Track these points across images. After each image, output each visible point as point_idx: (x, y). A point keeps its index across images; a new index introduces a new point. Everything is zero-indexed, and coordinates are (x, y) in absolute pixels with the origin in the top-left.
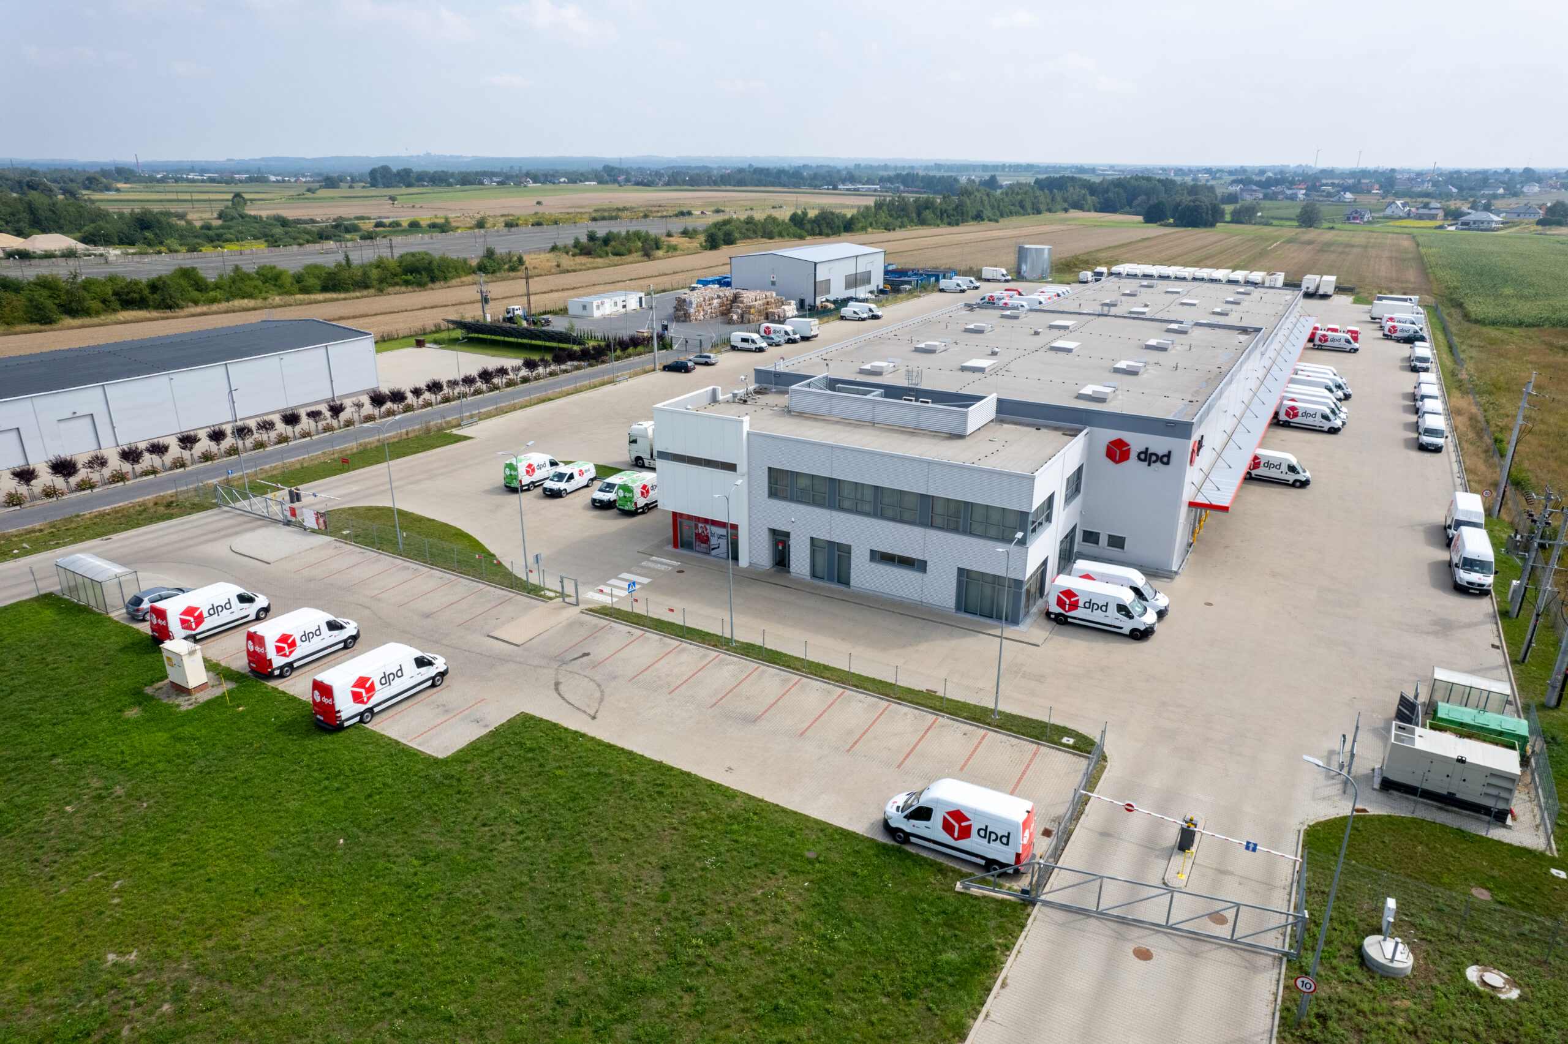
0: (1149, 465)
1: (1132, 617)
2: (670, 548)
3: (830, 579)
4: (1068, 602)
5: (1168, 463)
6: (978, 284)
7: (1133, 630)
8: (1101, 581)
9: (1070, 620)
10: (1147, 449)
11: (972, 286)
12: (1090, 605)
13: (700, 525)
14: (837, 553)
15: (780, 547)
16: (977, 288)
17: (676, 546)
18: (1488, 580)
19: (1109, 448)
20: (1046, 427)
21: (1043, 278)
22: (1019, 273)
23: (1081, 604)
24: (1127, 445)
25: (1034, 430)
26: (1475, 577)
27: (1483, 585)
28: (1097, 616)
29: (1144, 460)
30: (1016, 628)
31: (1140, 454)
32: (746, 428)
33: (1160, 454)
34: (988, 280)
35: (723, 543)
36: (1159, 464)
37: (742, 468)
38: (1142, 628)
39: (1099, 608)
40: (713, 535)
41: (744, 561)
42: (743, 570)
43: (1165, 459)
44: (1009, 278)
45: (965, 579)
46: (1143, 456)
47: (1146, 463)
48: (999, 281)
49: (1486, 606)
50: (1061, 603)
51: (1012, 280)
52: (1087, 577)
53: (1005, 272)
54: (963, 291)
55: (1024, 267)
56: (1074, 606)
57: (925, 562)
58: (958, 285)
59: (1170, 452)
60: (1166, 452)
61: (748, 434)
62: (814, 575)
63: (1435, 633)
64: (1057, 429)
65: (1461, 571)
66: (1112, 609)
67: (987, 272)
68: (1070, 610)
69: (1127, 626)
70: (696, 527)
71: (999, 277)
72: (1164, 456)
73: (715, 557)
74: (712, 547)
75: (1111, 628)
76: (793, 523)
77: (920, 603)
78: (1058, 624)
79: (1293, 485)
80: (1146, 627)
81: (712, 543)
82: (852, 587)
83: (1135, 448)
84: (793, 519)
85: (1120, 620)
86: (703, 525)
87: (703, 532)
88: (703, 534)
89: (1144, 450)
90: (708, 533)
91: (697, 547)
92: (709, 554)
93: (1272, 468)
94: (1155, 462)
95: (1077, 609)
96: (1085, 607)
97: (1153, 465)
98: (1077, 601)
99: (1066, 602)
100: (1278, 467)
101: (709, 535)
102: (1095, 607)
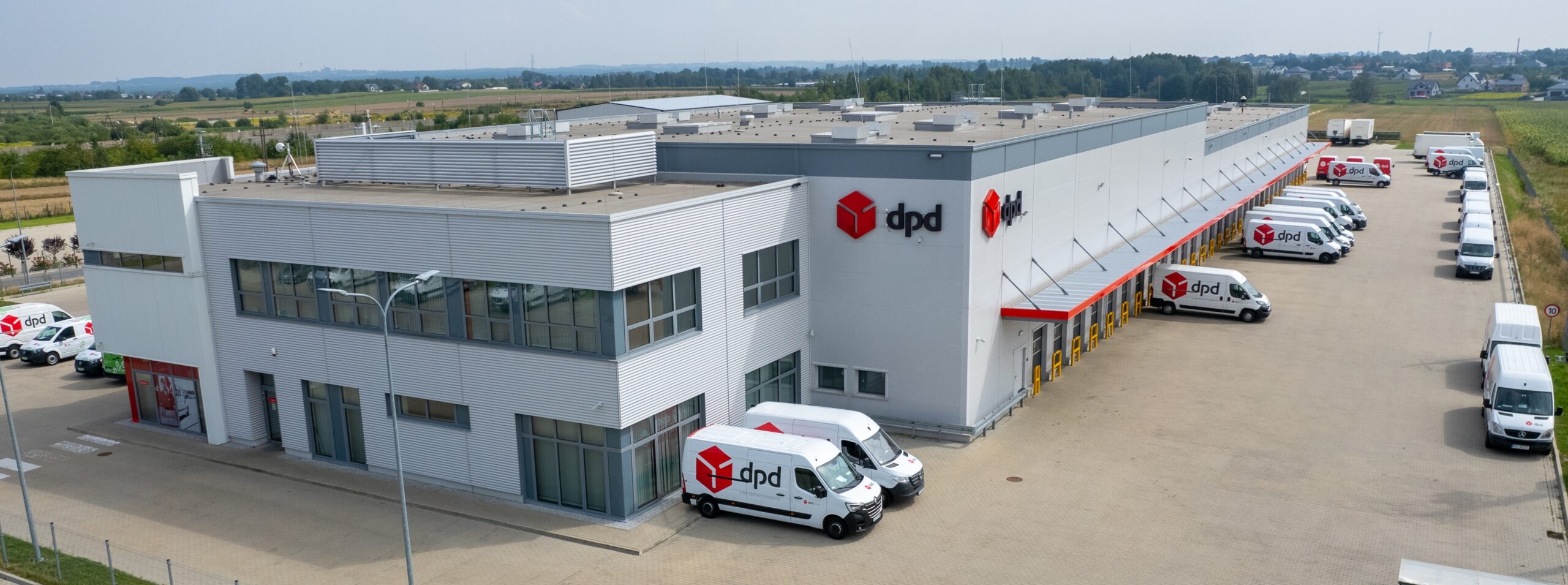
0: (908, 234)
1: (822, 494)
2: (128, 422)
3: (340, 458)
4: (714, 471)
5: (938, 228)
7: (830, 519)
8: (791, 433)
9: (722, 507)
10: (901, 206)
12: (752, 474)
13: (160, 376)
14: (341, 406)
15: (265, 404)
17: (135, 419)
18: (1546, 425)
19: (840, 210)
20: (738, 183)
23: (736, 473)
24: (870, 202)
26: (1520, 421)
27: (1536, 435)
28: (764, 495)
29: (899, 227)
31: (891, 215)
32: (189, 190)
33: (924, 212)
35: (191, 406)
36: (923, 232)
37: (192, 262)
38: (843, 514)
39: (767, 478)
40: (177, 393)
41: (217, 434)
42: (219, 448)
43: (933, 222)
45: (531, 437)
46: (896, 220)
47: (903, 232)
49: (1542, 469)
50: (703, 475)
52: (769, 427)
56: (725, 479)
57: (466, 409)
59: (939, 207)
60: (932, 209)
61: (197, 202)
62: (317, 449)
63: (1439, 516)
65: (1496, 412)
66: (789, 481)
68: (720, 487)
69: (817, 511)
72: (929, 215)
73: (185, 430)
74: (181, 414)
75: (789, 517)
76: (274, 355)
77: (470, 489)
78: (704, 515)
79: (1241, 319)
80: (851, 513)
81: (179, 408)
82: (370, 468)
83: (884, 206)
84: (273, 351)
85: (802, 501)
86: (164, 377)
87: (165, 389)
88: (166, 393)
89: (896, 208)
90: (171, 390)
91: (162, 417)
92: (177, 427)
93: (1206, 292)
94: (916, 228)
95: (731, 484)
96: (743, 480)
97: (914, 233)
98: (729, 468)
99: (711, 471)
100: (1215, 290)
101: (173, 393)
102: (760, 477)
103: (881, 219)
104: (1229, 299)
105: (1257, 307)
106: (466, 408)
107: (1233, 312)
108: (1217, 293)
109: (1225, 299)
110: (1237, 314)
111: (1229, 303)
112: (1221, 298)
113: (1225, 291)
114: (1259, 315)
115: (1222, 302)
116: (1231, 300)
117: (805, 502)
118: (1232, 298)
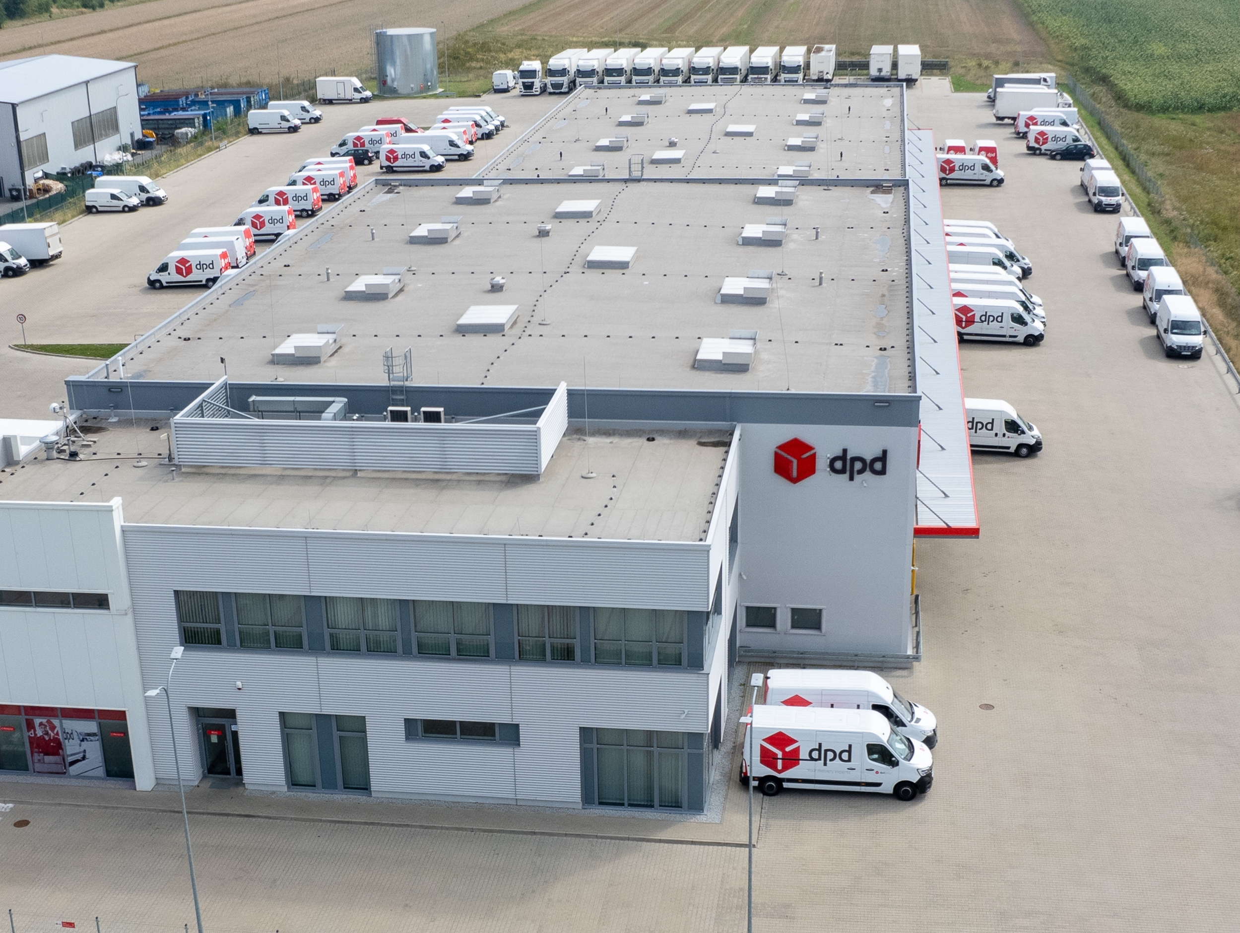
0: (851, 478)
1: (894, 762)
3: (329, 785)
4: (780, 754)
5: (883, 472)
6: (317, 112)
7: (900, 785)
8: (822, 705)
9: (786, 785)
10: (845, 451)
11: (307, 117)
12: (820, 753)
13: (37, 721)
14: (336, 735)
15: (214, 739)
16: (317, 120)
19: (777, 457)
20: (663, 432)
21: (428, 89)
22: (384, 83)
23: (804, 754)
24: (810, 448)
25: (641, 442)
28: (836, 771)
29: (842, 471)
30: (701, 818)
31: (833, 461)
32: (118, 521)
33: (869, 457)
34: (330, 102)
35: (94, 750)
36: (868, 474)
37: (119, 600)
38: (913, 778)
39: (837, 755)
40: (69, 736)
41: (144, 779)
42: (145, 795)
43: (878, 465)
44: (368, 94)
45: (595, 746)
46: (838, 464)
47: (846, 476)
48: (350, 101)
50: (767, 758)
51: (375, 97)
52: (796, 701)
53: (358, 85)
54: (294, 129)
55: (391, 71)
56: (792, 760)
57: (514, 727)
58: (284, 118)
59: (885, 452)
60: (878, 453)
61: (123, 531)
62: (293, 782)
64: (682, 434)
66: (860, 755)
67: (326, 86)
68: (785, 768)
69: (888, 778)
70: (30, 725)
71: (350, 95)
72: (875, 460)
73: (78, 776)
74: (70, 759)
75: (859, 787)
76: (239, 689)
77: (514, 803)
78: (765, 794)
79: (1017, 454)
80: (922, 777)
81: (69, 752)
82: (373, 794)
83: (824, 452)
84: (239, 684)
85: (874, 772)
86: (44, 721)
87: (47, 733)
88: (47, 738)
89: (839, 453)
90: (57, 734)
91: (37, 765)
92: (65, 773)
93: (980, 429)
94: (860, 472)
95: (798, 764)
96: (812, 759)
97: (857, 477)
98: (797, 751)
99: (777, 755)
100: (989, 426)
101: (60, 737)
102: (830, 755)
103: (822, 464)
104: (1004, 435)
105: (1032, 442)
106: (516, 727)
107: (1008, 448)
108: (992, 429)
109: (1000, 435)
110: (1012, 450)
111: (1004, 439)
112: (996, 435)
113: (1000, 427)
114: (1033, 449)
115: (997, 438)
116: (1006, 436)
117: (877, 772)
118: (1008, 434)
